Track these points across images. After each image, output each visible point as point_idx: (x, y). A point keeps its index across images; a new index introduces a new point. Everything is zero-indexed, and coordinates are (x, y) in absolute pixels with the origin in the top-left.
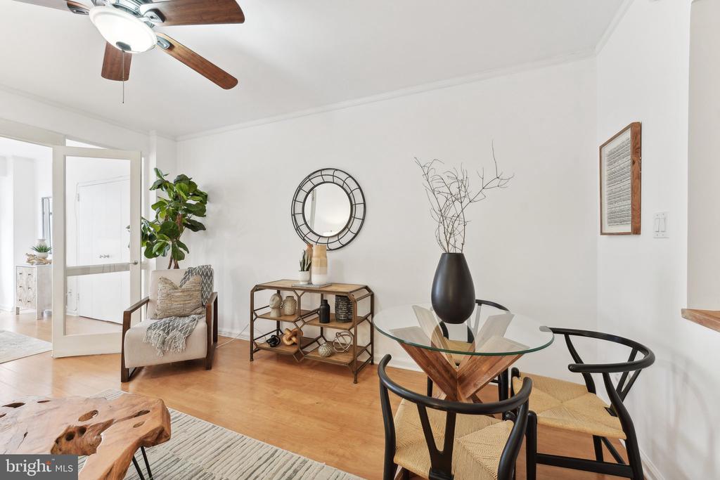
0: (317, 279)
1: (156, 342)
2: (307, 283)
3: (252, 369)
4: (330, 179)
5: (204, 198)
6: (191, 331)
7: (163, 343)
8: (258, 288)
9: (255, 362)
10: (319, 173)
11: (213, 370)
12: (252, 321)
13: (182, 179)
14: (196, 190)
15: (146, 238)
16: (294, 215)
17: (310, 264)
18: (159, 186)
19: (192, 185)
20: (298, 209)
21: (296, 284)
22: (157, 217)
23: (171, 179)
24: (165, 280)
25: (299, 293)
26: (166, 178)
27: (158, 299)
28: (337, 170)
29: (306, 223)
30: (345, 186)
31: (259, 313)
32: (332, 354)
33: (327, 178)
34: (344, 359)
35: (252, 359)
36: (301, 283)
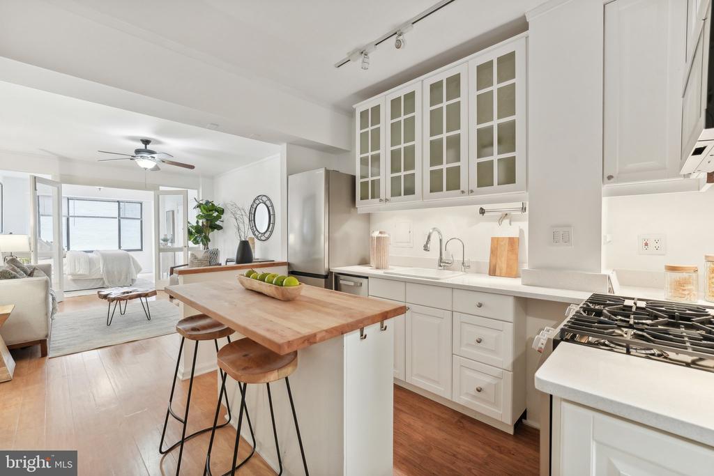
5: (221, 212)
10: (257, 198)
13: (208, 202)
14: (216, 207)
15: (190, 233)
18: (197, 207)
19: (213, 205)
20: (252, 218)
22: (198, 223)
23: (203, 202)
24: (193, 255)
29: (255, 226)
33: (259, 200)
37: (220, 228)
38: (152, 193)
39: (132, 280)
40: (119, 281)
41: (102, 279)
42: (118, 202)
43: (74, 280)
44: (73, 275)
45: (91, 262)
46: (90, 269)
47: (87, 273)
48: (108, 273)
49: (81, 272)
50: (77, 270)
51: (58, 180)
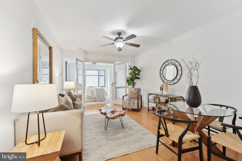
0: (165, 93)
1: (128, 103)
2: (162, 94)
3: (148, 115)
4: (170, 63)
5: (139, 71)
6: (134, 102)
7: (129, 104)
8: (150, 94)
9: (149, 113)
10: (167, 62)
11: (139, 112)
12: (148, 102)
13: (135, 67)
14: (138, 69)
15: (128, 81)
16: (160, 74)
17: (163, 88)
18: (130, 69)
19: (137, 68)
20: (162, 73)
21: (159, 94)
22: (130, 76)
23: (132, 67)
24: (130, 90)
25: (159, 96)
26: (131, 67)
27: (129, 94)
28: (173, 60)
29: (164, 77)
30: (175, 64)
31: (150, 101)
32: (168, 115)
33: (169, 63)
34: (172, 117)
35: (148, 112)
36: (160, 94)
37: (138, 78)
38: (113, 64)
39: (105, 98)
40: (101, 99)
41: (96, 98)
42: (98, 70)
43: (87, 98)
44: (87, 96)
45: (92, 92)
46: (92, 94)
47: (91, 96)
48: (98, 96)
49: (89, 95)
50: (89, 94)
51: (83, 60)
